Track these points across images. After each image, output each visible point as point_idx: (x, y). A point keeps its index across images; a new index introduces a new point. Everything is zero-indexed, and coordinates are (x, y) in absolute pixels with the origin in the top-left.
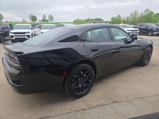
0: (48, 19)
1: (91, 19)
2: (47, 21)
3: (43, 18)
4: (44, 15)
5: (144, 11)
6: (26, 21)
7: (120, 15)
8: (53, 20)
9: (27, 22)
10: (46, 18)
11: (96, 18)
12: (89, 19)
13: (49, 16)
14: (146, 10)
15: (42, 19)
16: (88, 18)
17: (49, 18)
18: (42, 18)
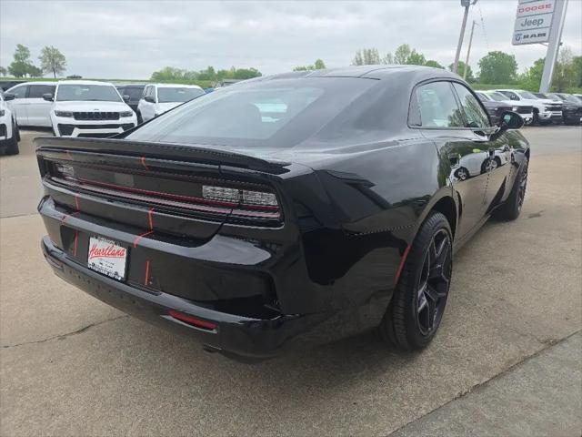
0: (38, 64)
1: (219, 72)
2: (36, 72)
3: (16, 57)
4: (19, 46)
5: (397, 53)
7: (324, 61)
8: (64, 69)
10: (30, 58)
11: (240, 68)
12: (211, 69)
13: (43, 51)
14: (401, 47)
15: (13, 64)
16: (206, 68)
17: (45, 61)
18: (13, 60)
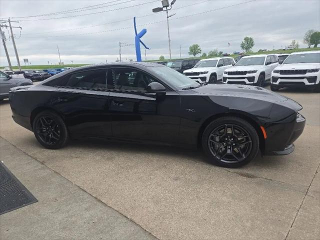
6: (297, 46)
9: (300, 48)
